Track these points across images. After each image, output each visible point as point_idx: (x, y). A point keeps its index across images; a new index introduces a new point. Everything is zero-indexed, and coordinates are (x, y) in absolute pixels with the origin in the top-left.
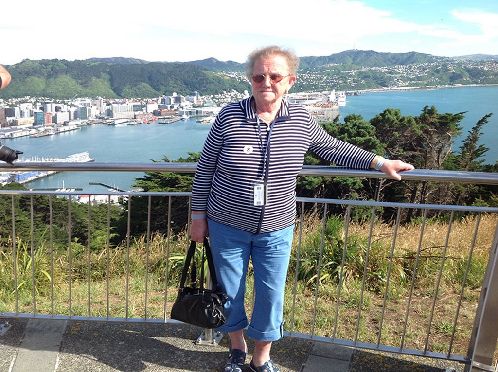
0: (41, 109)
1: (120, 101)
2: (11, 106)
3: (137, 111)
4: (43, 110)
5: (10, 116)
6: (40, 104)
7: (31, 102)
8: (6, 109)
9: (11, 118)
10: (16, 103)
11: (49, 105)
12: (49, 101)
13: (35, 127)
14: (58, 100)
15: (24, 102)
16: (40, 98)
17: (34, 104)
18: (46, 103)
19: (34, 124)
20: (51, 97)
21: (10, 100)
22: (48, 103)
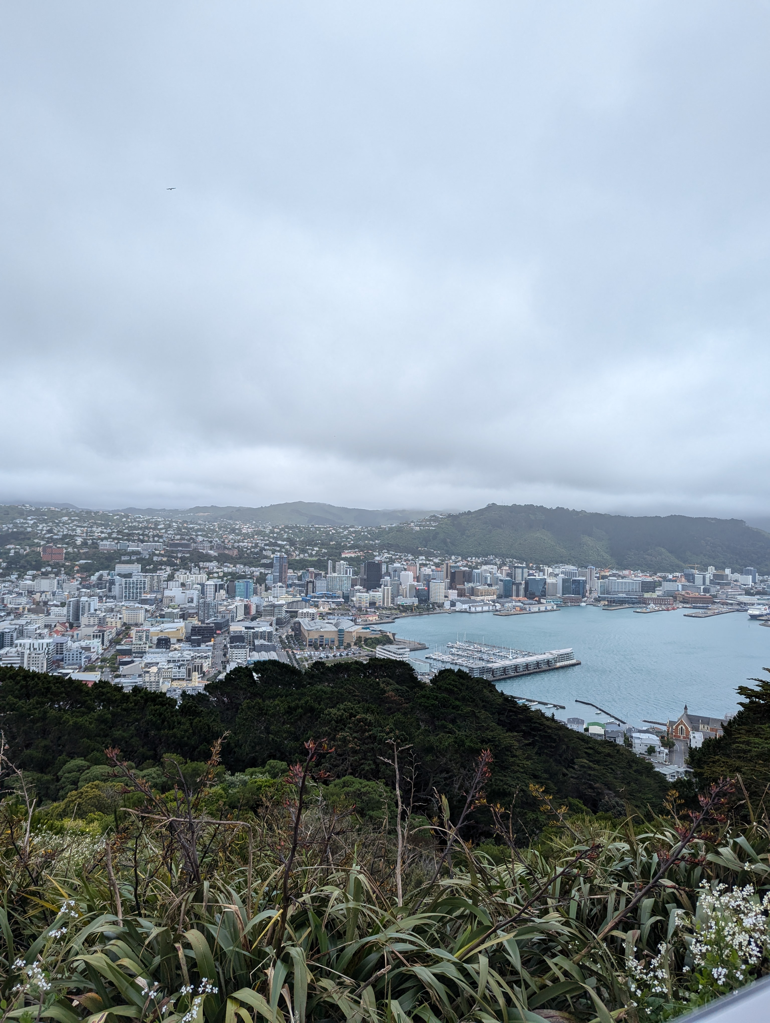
0: (508, 575)
1: (621, 574)
2: (470, 567)
3: (648, 592)
4: (511, 577)
5: (469, 581)
6: (507, 568)
7: (495, 564)
8: (464, 572)
9: (471, 585)
10: (477, 564)
11: (519, 571)
12: (520, 565)
13: (500, 600)
14: (531, 565)
15: (486, 563)
16: (507, 560)
17: (500, 568)
18: (515, 567)
19: (500, 597)
20: (521, 560)
21: (469, 559)
22: (518, 567)
